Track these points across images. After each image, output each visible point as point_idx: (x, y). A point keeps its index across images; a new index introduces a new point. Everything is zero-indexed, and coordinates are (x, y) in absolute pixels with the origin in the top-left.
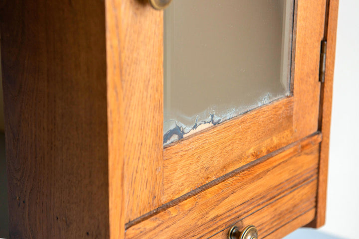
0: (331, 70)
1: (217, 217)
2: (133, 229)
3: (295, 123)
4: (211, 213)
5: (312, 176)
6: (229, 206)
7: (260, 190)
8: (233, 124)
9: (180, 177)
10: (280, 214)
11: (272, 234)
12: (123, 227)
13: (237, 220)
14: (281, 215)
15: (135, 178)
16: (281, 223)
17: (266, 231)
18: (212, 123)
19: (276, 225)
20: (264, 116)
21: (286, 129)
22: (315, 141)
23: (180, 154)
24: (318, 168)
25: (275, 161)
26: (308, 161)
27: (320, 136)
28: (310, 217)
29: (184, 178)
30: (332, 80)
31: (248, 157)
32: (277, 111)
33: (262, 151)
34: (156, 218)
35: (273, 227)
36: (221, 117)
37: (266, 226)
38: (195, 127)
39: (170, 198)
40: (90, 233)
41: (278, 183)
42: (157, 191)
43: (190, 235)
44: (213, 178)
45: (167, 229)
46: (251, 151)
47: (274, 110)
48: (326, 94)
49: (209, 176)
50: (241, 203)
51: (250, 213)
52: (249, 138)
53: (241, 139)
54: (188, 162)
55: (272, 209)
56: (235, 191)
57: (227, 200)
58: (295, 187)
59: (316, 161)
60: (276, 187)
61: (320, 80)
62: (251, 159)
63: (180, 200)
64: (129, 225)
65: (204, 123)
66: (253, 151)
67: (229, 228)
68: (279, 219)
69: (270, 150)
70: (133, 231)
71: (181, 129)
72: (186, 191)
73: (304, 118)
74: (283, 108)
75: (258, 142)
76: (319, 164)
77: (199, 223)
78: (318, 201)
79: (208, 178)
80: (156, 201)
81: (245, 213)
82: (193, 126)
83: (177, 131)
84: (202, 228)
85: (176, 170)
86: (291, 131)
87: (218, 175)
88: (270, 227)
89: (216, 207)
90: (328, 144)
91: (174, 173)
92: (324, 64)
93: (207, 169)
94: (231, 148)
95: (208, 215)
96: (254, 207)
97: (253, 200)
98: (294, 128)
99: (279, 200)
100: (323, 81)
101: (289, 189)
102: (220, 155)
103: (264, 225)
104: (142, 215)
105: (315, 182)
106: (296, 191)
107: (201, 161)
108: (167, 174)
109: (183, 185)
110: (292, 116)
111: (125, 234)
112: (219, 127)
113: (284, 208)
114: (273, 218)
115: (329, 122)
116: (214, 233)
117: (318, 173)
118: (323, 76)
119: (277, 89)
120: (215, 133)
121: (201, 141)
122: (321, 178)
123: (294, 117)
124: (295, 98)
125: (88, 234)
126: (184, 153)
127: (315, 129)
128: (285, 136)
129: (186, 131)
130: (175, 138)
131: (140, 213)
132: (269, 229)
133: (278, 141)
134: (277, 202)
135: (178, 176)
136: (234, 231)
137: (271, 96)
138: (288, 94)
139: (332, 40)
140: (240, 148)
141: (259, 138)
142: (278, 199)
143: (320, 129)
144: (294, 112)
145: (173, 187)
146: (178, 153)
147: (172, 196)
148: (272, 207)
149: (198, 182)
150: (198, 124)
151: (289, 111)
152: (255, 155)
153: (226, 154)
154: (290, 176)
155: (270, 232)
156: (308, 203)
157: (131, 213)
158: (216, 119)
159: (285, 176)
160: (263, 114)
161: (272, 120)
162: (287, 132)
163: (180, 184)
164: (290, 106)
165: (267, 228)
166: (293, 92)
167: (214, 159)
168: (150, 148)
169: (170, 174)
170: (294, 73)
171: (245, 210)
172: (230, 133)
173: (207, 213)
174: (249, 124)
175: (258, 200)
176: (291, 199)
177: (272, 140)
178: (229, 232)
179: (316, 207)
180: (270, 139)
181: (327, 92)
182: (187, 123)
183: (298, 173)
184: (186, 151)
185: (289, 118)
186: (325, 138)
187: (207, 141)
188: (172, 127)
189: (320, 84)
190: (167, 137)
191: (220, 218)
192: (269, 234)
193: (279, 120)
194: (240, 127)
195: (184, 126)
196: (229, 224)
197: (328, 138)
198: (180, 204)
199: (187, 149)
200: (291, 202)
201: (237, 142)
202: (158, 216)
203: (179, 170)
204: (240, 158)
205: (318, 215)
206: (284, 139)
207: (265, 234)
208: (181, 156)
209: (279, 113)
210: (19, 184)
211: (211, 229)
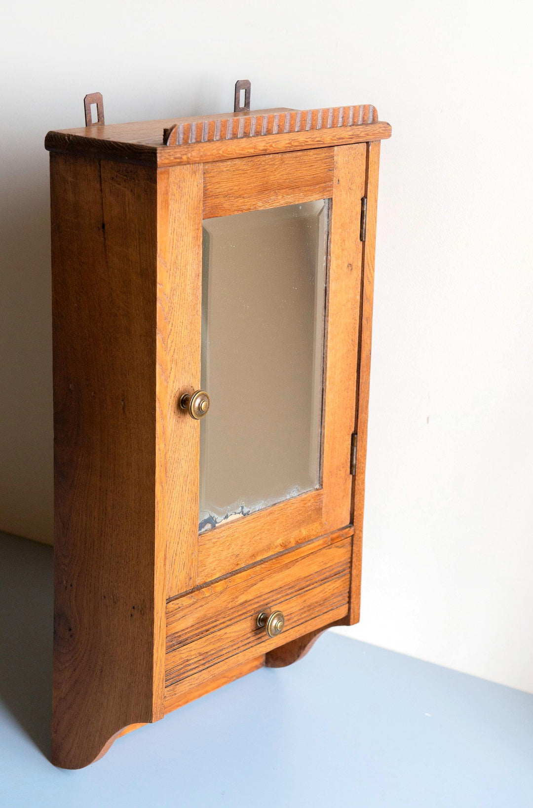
0: (363, 463)
1: (246, 602)
2: (173, 604)
3: (324, 515)
4: (240, 597)
5: (344, 570)
6: (258, 593)
7: (289, 580)
8: (262, 515)
9: (213, 562)
10: (309, 606)
11: (301, 626)
12: (165, 602)
13: (266, 607)
14: (310, 608)
15: (175, 560)
16: (310, 615)
17: (295, 621)
18: (242, 514)
19: (305, 617)
20: (292, 508)
21: (315, 522)
22: (347, 534)
23: (214, 540)
24: (351, 562)
25: (303, 552)
26: (339, 555)
27: (352, 529)
28: (342, 613)
29: (216, 563)
30: (363, 473)
31: (276, 547)
32: (305, 504)
33: (290, 542)
34: (192, 596)
35: (303, 618)
36: (250, 508)
37: (295, 616)
38: (227, 517)
39: (204, 580)
40: (135, 607)
41: (307, 575)
42: (192, 574)
43: (220, 616)
44: (243, 565)
45: (200, 608)
46: (280, 541)
47: (302, 502)
48: (357, 487)
49: (239, 563)
50: (269, 591)
51: (278, 601)
52: (277, 528)
53: (269, 530)
54: (220, 549)
55: (300, 600)
56: (264, 578)
57: (255, 587)
58: (325, 580)
59: (349, 556)
60: (305, 578)
61: (351, 473)
62: (279, 549)
63: (212, 583)
64: (169, 600)
65: (234, 513)
66: (281, 542)
67: (257, 614)
68: (309, 610)
69: (299, 541)
70: (173, 606)
71: (214, 519)
72: (218, 575)
73: (334, 510)
74: (312, 501)
75: (286, 533)
76: (351, 558)
77: (230, 606)
78: (351, 596)
79: (238, 564)
80: (191, 581)
81: (273, 601)
82: (224, 517)
83: (211, 520)
84: (232, 611)
85: (209, 555)
86: (321, 523)
87: (247, 562)
88: (300, 618)
89: (246, 593)
90: (361, 538)
91: (207, 558)
92: (355, 456)
93: (237, 556)
94: (259, 538)
95: (238, 599)
96: (283, 597)
97: (281, 589)
98: (324, 520)
99: (309, 592)
100: (354, 474)
101: (319, 581)
102: (249, 544)
103: (293, 615)
104: (179, 593)
105: (348, 576)
106: (327, 584)
107: (232, 548)
108: (202, 558)
109: (215, 569)
110: (322, 509)
111: (166, 608)
112: (248, 518)
113: (314, 600)
114: (303, 609)
115: (361, 515)
116: (243, 617)
117: (351, 567)
118: (354, 469)
119: (305, 482)
120: (245, 523)
121: (231, 530)
122: (354, 572)
123: (323, 509)
124: (325, 491)
125: (134, 608)
126: (216, 540)
127: (348, 522)
128: (314, 528)
129: (218, 521)
130: (208, 526)
131: (178, 591)
132: (298, 620)
133: (307, 533)
134: (306, 593)
135: (211, 561)
136: (262, 617)
137: (300, 489)
138: (317, 486)
139: (363, 433)
140: (268, 538)
141: (287, 529)
142: (307, 591)
143: (352, 522)
144: (324, 505)
145: (206, 571)
146: (211, 540)
147: (205, 578)
148: (301, 597)
149: (230, 568)
150: (229, 514)
151: (318, 504)
152: (283, 545)
153: (255, 543)
154: (320, 569)
155: (299, 623)
156: (340, 598)
157: (171, 590)
158: (246, 510)
159: (315, 568)
160: (290, 506)
161: (300, 512)
162: (316, 525)
163: (213, 568)
164: (320, 499)
165: (295, 619)
166: (322, 485)
167: (243, 547)
168: (188, 534)
169: (204, 559)
170: (323, 466)
171: (274, 598)
172: (259, 524)
173: (237, 597)
174: (277, 515)
175: (286, 589)
176: (321, 591)
177: (300, 531)
178: (257, 617)
179: (349, 602)
180: (299, 530)
181: (359, 484)
182: (220, 514)
183: (328, 565)
184: (218, 538)
185: (319, 510)
186: (357, 532)
187: (237, 530)
188: (206, 517)
189: (351, 476)
190: (202, 526)
191: (249, 603)
192: (298, 625)
193: (307, 512)
194: (268, 518)
195: (216, 516)
196: (257, 610)
197: (361, 531)
198: (212, 586)
199: (218, 537)
200: (321, 595)
201: (266, 532)
202: (193, 594)
203: (212, 555)
204: (269, 548)
205: (352, 611)
206: (313, 531)
207: (294, 625)
208: (214, 543)
209: (307, 505)
210: (66, 569)
211: (240, 613)
